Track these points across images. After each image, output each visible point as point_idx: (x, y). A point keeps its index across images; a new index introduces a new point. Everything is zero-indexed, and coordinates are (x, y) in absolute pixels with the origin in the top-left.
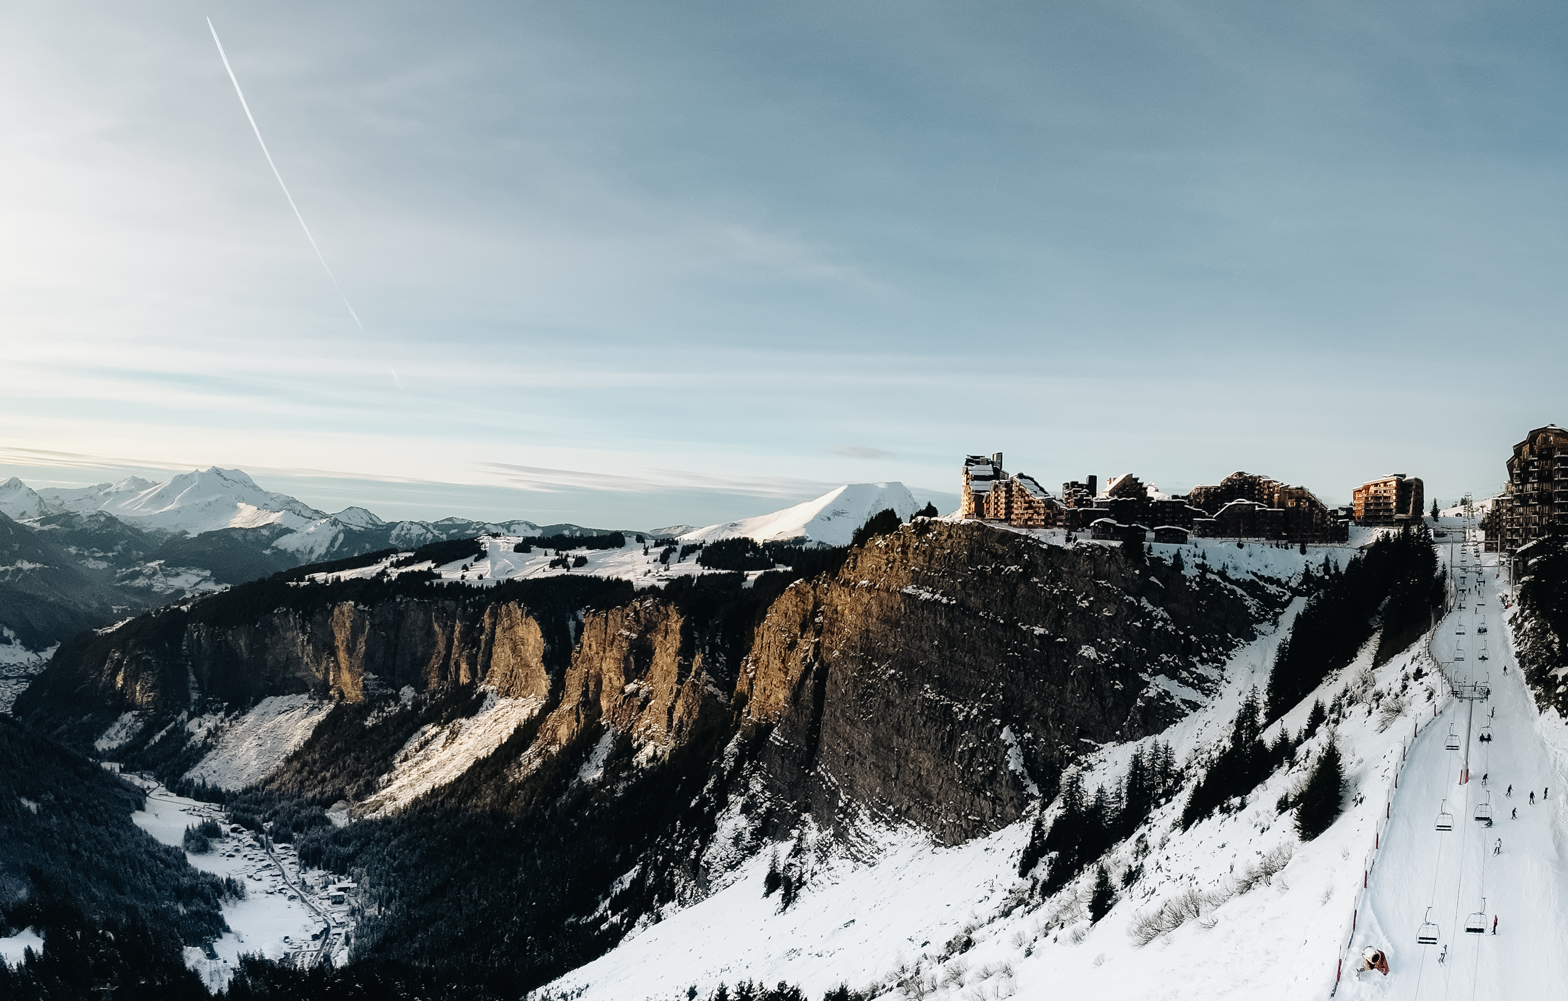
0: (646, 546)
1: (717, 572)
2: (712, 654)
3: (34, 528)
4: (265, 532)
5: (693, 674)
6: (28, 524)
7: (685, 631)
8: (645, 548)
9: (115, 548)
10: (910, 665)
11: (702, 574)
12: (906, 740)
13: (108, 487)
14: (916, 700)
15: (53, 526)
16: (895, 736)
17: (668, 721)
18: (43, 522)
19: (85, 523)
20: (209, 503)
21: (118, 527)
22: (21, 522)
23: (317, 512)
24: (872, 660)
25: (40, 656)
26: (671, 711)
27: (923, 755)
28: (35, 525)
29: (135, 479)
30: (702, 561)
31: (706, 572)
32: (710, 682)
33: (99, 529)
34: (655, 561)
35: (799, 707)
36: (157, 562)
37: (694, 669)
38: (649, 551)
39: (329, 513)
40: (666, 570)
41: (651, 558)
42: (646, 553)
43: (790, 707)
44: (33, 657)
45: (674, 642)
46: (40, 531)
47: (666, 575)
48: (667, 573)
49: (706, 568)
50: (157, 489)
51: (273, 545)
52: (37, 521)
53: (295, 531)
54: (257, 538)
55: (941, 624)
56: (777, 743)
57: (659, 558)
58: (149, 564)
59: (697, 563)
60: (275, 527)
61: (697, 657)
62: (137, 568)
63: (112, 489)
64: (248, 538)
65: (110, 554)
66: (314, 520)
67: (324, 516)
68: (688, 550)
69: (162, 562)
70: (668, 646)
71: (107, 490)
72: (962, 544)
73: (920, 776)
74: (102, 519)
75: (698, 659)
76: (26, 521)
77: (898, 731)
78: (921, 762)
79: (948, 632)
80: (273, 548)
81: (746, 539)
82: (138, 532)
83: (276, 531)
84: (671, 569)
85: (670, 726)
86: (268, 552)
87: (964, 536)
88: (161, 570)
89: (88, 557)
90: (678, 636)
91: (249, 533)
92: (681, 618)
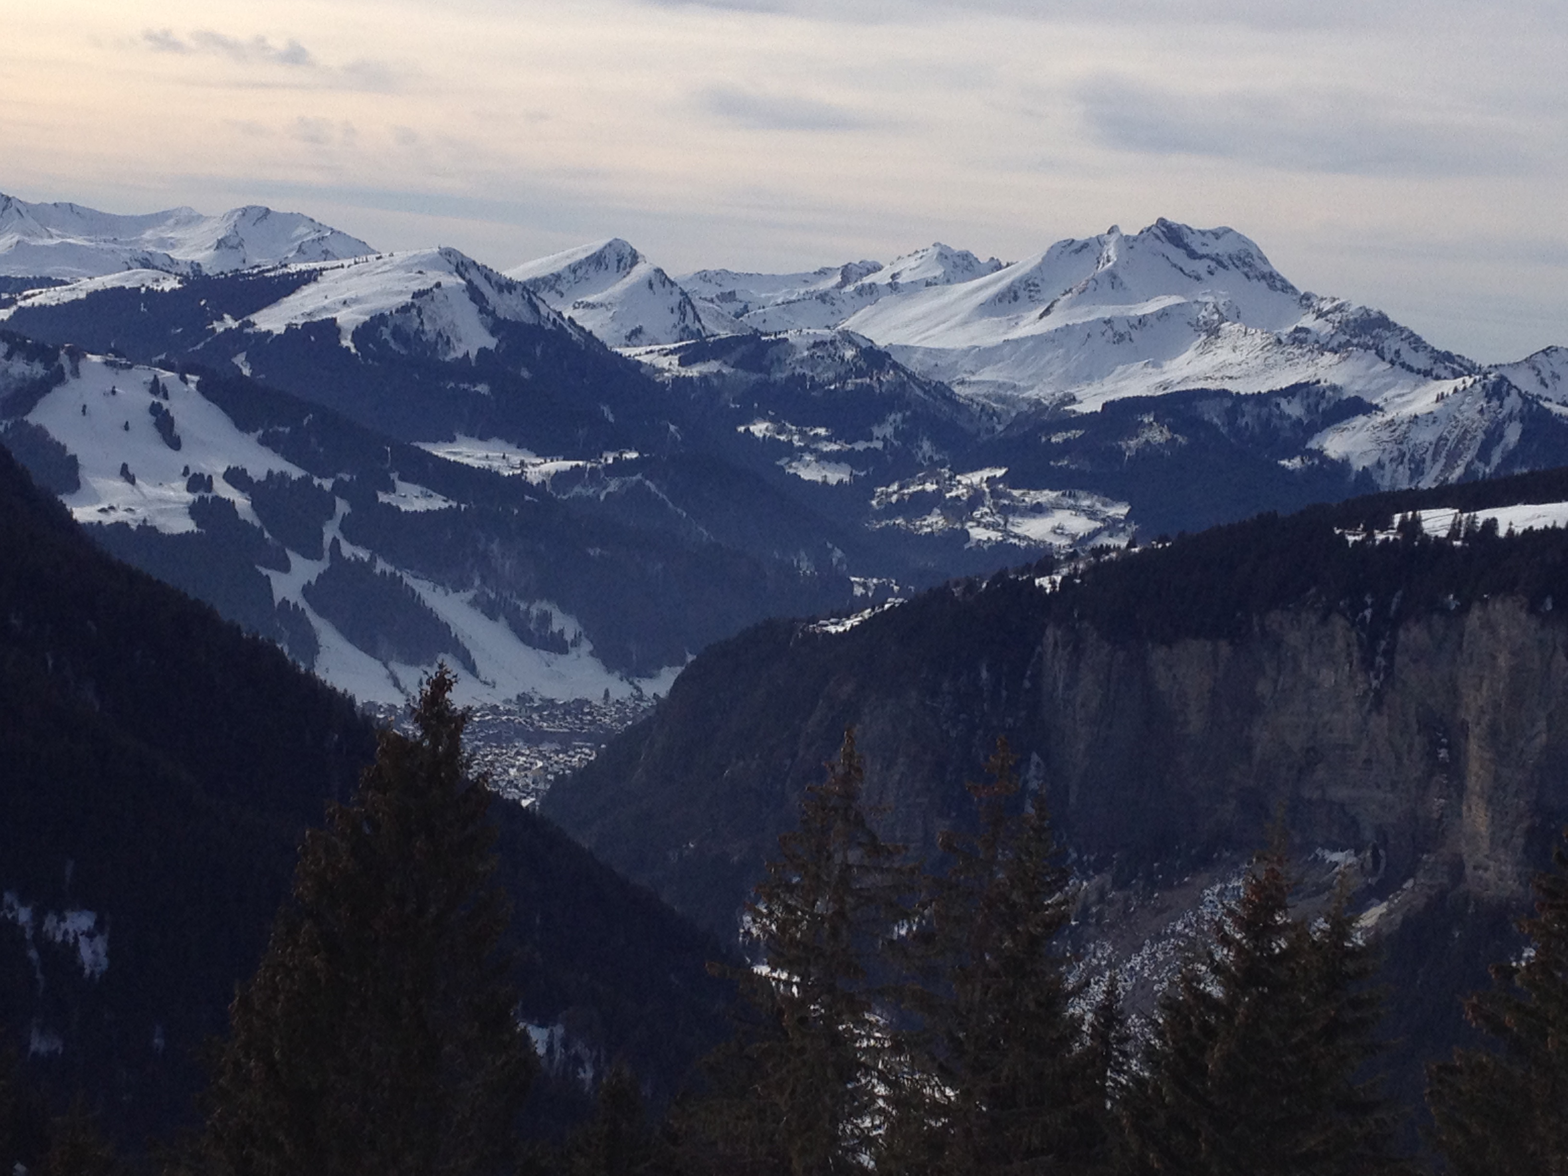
3: (662, 371)
4: (1294, 409)
6: (645, 359)
9: (877, 431)
13: (869, 272)
15: (711, 367)
18: (687, 358)
19: (803, 361)
20: (1142, 321)
21: (889, 376)
22: (627, 352)
23: (1448, 357)
25: (638, 689)
28: (663, 362)
29: (944, 255)
33: (838, 378)
36: (986, 473)
39: (1483, 361)
44: (621, 690)
46: (676, 379)
50: (1000, 279)
51: (1313, 445)
52: (672, 352)
53: (1376, 407)
54: (1268, 421)
58: (965, 479)
60: (1322, 395)
62: (930, 487)
63: (881, 278)
64: (1242, 422)
65: (860, 446)
66: (1438, 378)
67: (1471, 370)
69: (1000, 473)
71: (867, 280)
74: (849, 354)
76: (642, 350)
80: (1312, 454)
82: (943, 392)
83: (1323, 405)
86: (1294, 464)
88: (994, 493)
89: (802, 450)
91: (1247, 407)
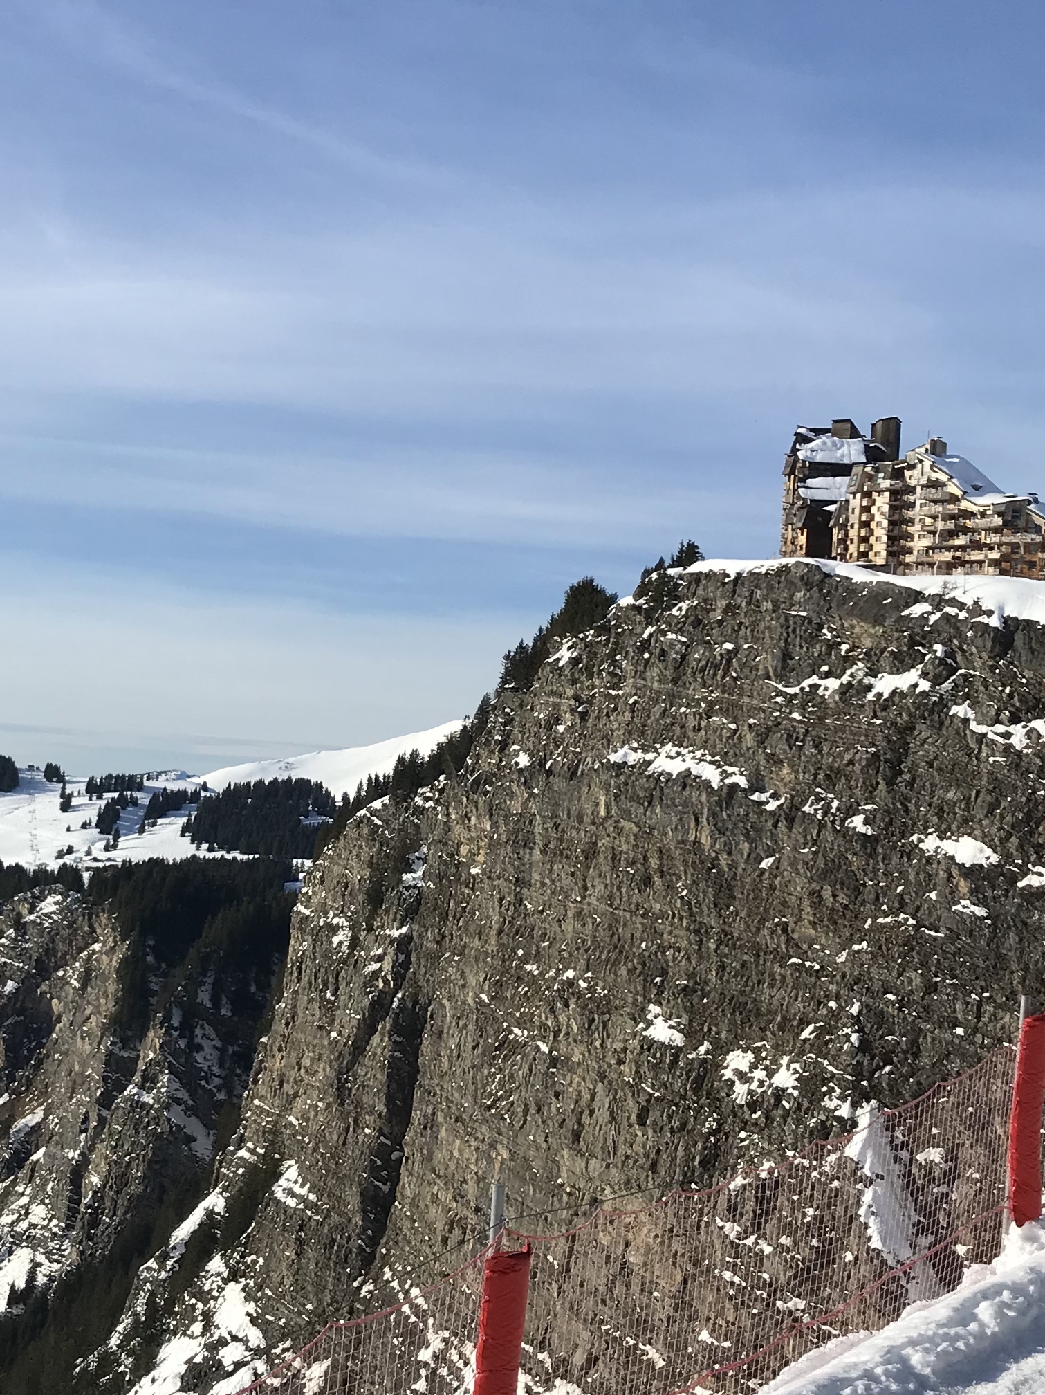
0: (68, 791)
1: (229, 856)
2: (186, 1029)
5: (137, 1078)
7: (132, 972)
8: (62, 796)
10: (613, 955)
11: (194, 856)
12: (593, 1162)
14: (625, 1050)
16: (566, 1153)
17: (70, 1200)
24: (524, 960)
26: (77, 1173)
27: (635, 1203)
30: (195, 832)
31: (203, 853)
32: (177, 1101)
34: (84, 826)
35: (348, 1107)
37: (142, 1066)
38: (74, 802)
40: (107, 849)
41: (75, 818)
42: (66, 807)
43: (328, 1106)
45: (103, 1001)
47: (109, 860)
48: (111, 854)
49: (205, 846)
55: (696, 842)
56: (292, 1202)
57: (94, 820)
59: (182, 835)
61: (151, 1034)
68: (166, 804)
70: (88, 1012)
72: (762, 625)
73: (624, 1266)
75: (154, 1038)
77: (577, 1136)
78: (628, 1227)
79: (715, 863)
81: (303, 784)
84: (120, 845)
85: (72, 1213)
87: (767, 605)
90: (112, 988)
92: (123, 940)
